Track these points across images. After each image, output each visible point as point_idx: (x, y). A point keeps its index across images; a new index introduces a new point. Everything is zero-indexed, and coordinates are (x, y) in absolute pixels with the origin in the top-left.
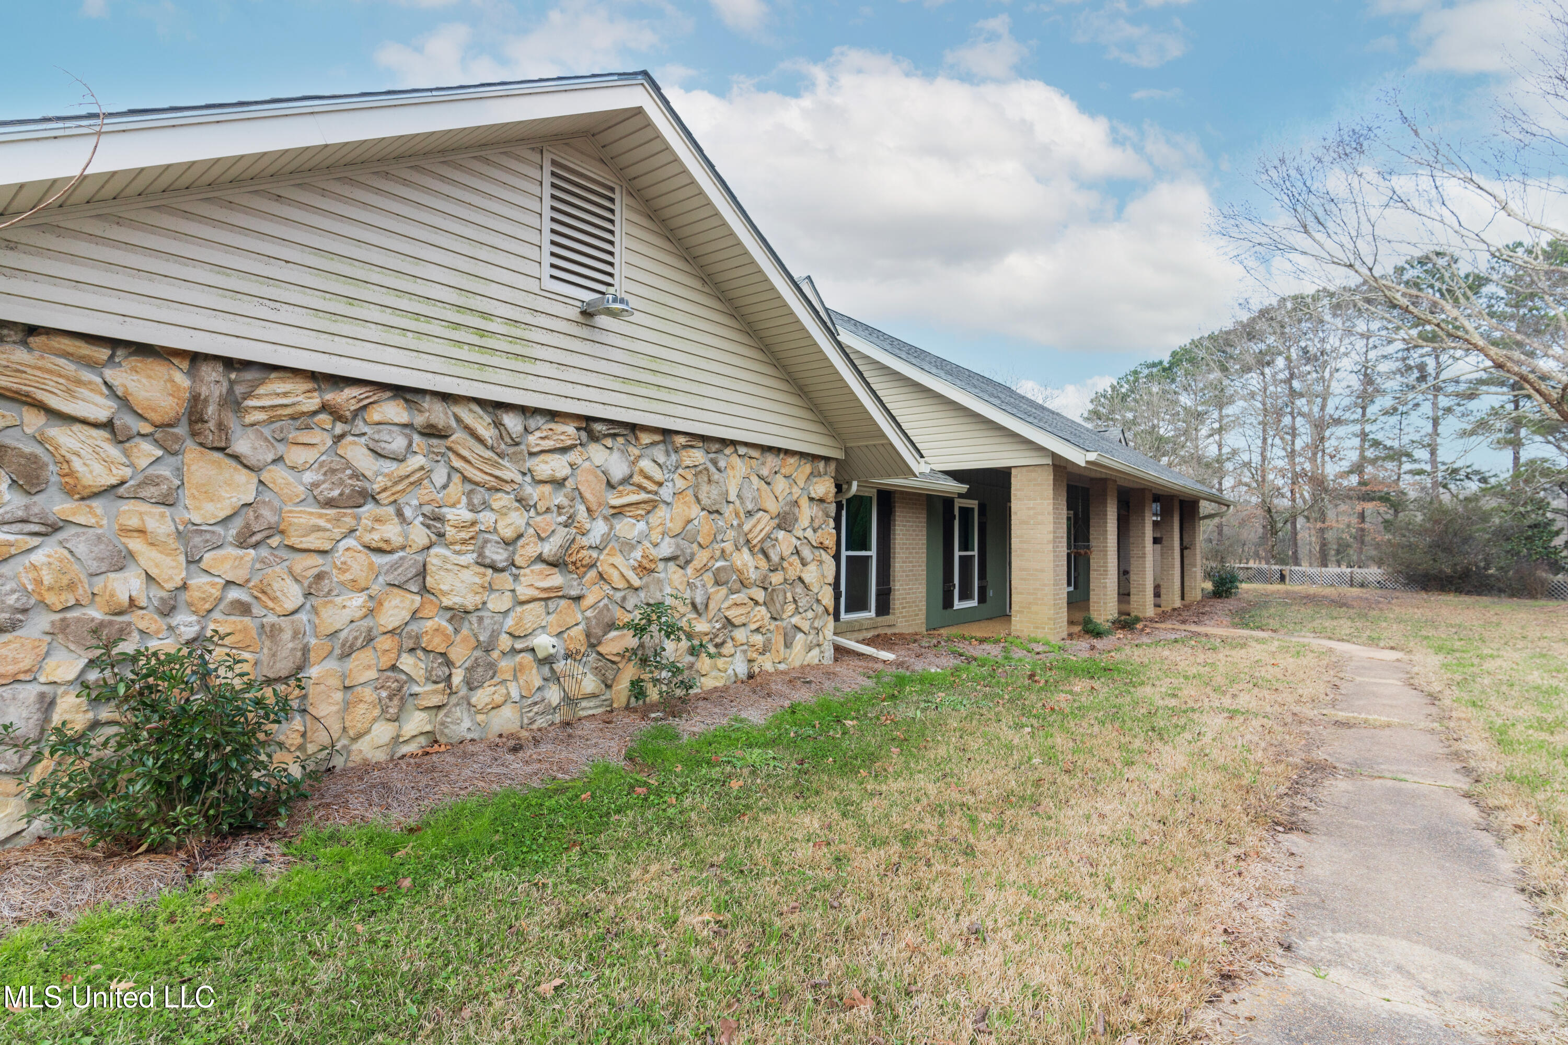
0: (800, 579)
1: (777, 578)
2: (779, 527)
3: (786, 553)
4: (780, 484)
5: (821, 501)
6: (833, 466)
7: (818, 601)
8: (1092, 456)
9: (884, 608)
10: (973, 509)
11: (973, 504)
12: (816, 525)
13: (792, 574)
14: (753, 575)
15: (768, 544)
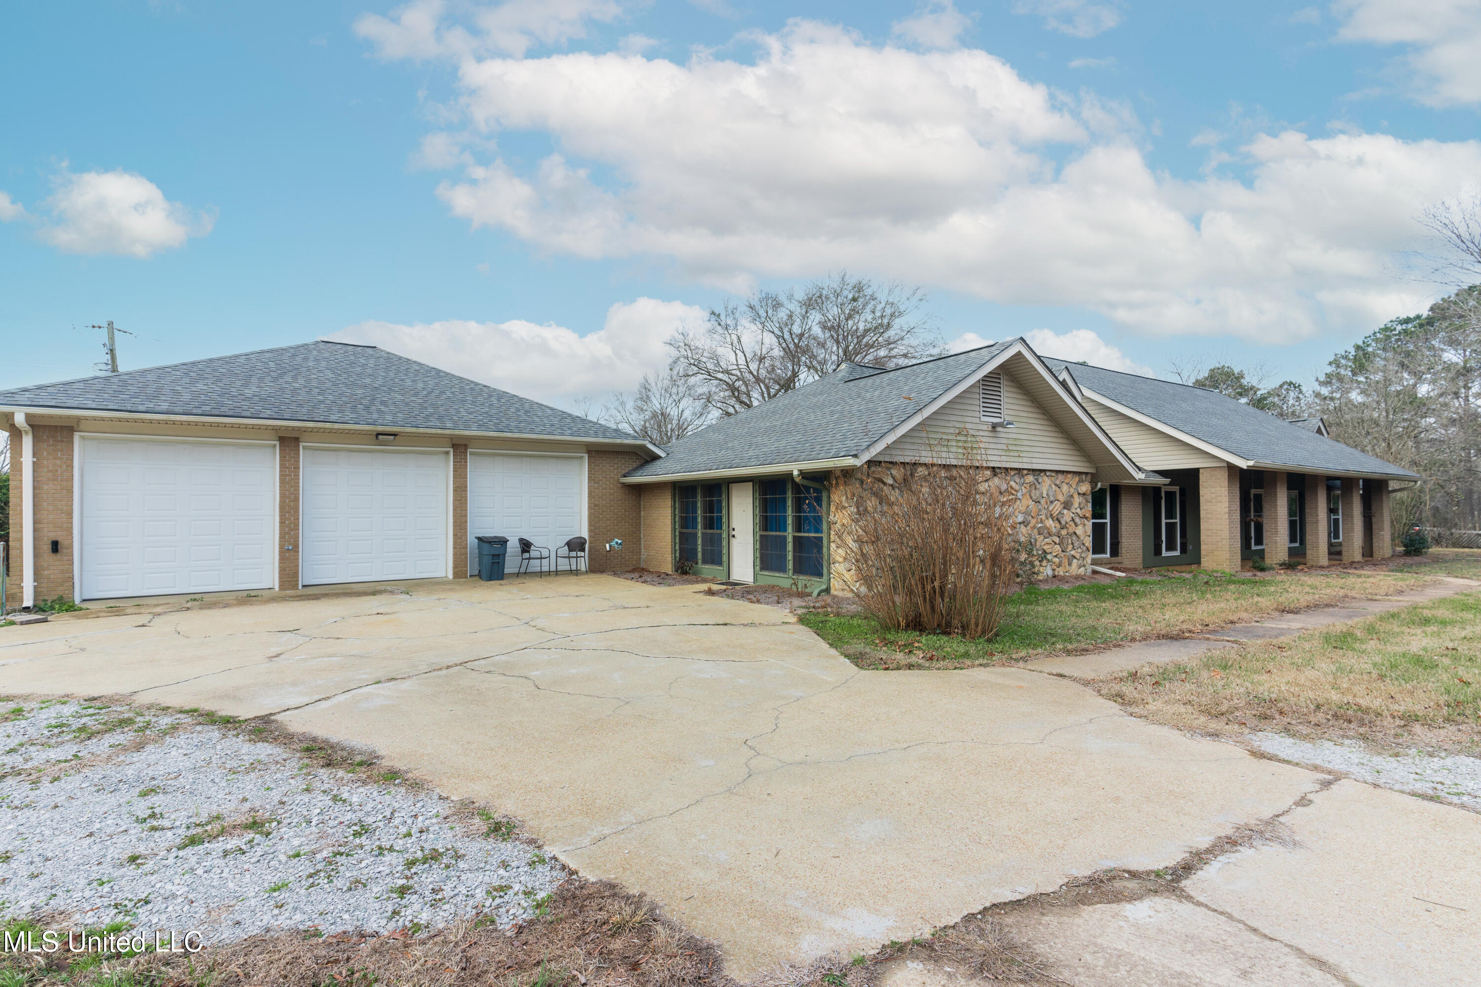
0: (1075, 533)
1: (1064, 532)
2: (1065, 508)
3: (1068, 520)
4: (1065, 488)
5: (1084, 494)
6: (1089, 477)
7: (1083, 544)
8: (1251, 463)
9: (1115, 552)
10: (1175, 492)
11: (1176, 489)
12: (1082, 506)
13: (1071, 530)
14: (1054, 530)
15: (1060, 516)
